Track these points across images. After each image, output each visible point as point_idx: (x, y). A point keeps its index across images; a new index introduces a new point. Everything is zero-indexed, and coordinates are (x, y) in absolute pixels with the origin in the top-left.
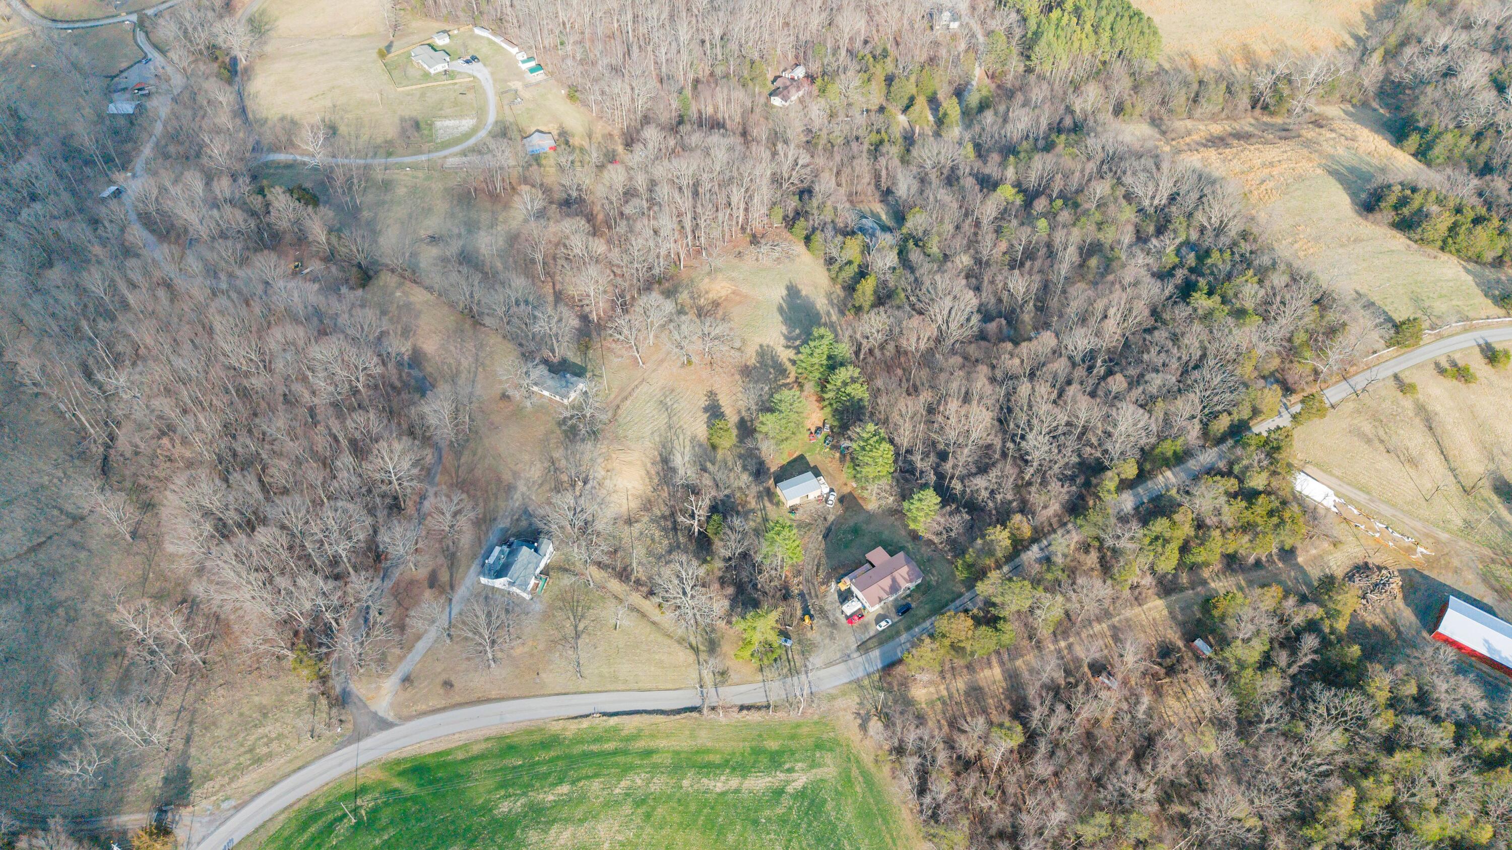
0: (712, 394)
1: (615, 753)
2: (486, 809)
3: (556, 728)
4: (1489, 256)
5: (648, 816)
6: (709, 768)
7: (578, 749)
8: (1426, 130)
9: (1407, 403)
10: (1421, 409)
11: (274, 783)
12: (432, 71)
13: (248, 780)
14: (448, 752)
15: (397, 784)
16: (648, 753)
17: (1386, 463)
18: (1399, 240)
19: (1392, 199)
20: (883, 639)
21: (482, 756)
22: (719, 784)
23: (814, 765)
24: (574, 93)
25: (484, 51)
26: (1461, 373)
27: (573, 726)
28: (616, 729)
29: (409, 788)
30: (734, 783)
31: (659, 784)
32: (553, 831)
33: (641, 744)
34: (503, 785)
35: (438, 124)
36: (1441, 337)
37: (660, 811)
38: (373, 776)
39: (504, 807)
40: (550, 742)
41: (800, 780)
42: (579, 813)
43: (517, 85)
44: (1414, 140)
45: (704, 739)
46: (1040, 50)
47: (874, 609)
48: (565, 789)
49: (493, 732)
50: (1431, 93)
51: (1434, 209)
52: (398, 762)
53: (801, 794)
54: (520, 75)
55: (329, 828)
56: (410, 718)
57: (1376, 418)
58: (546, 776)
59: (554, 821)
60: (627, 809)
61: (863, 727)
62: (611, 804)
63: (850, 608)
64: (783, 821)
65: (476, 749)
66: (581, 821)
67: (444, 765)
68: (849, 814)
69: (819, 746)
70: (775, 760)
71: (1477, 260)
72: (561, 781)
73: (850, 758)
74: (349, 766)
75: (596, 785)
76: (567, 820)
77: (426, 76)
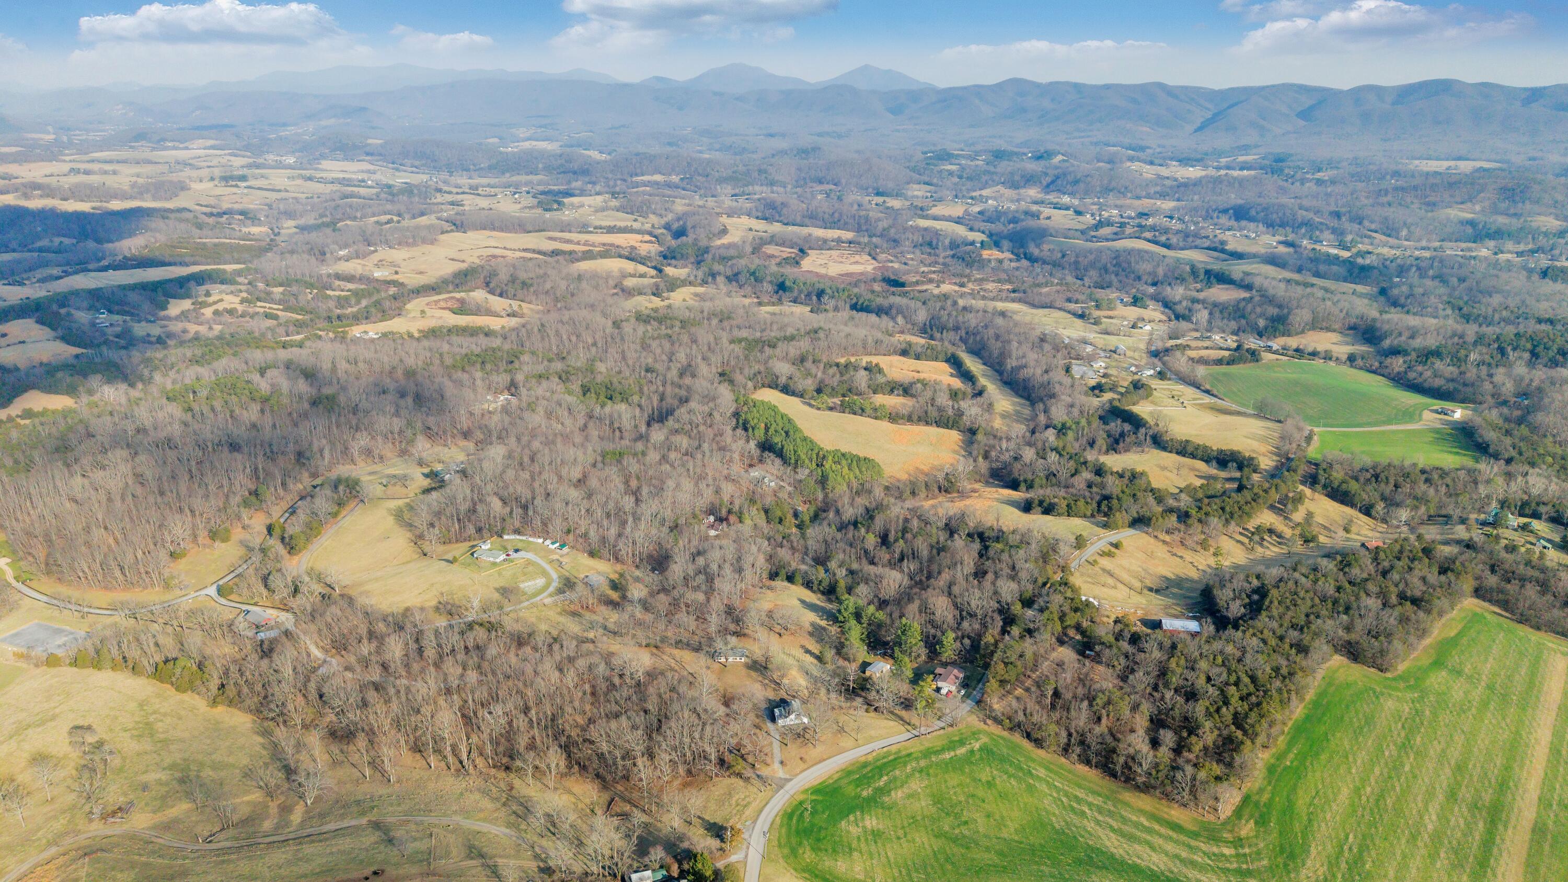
0: (803, 647)
1: (895, 759)
2: (858, 797)
3: (863, 759)
4: (1089, 513)
5: (928, 775)
6: (937, 752)
7: (879, 763)
8: (1025, 481)
9: (1097, 568)
10: (1104, 570)
11: (761, 811)
12: (498, 560)
13: (749, 812)
14: (824, 782)
15: (814, 797)
16: (909, 755)
17: (1105, 590)
18: (1048, 518)
19: (1037, 502)
20: (967, 696)
21: (840, 779)
22: (947, 756)
23: (977, 740)
24: (592, 554)
25: (519, 546)
26: (1110, 555)
27: (870, 758)
28: (889, 753)
29: (820, 798)
30: (952, 754)
31: (923, 763)
32: (893, 793)
33: (904, 753)
34: (858, 786)
35: (522, 586)
36: (1092, 544)
37: (931, 771)
38: (801, 797)
39: (865, 794)
40: (865, 765)
41: (977, 746)
42: (898, 784)
43: (555, 557)
44: (1023, 487)
45: (927, 745)
46: (830, 483)
47: (953, 688)
48: (885, 778)
49: (837, 769)
50: (1017, 466)
51: (1056, 500)
52: (807, 790)
53: (981, 749)
54: (552, 552)
55: (801, 815)
56: (797, 775)
57: (1089, 576)
58: (873, 777)
59: (889, 791)
60: (917, 775)
61: (985, 723)
62: (909, 776)
63: (944, 691)
64: (982, 759)
65: (836, 777)
66: (902, 786)
67: (827, 786)
68: (1005, 750)
69: (974, 734)
70: (962, 743)
71: (1085, 516)
72: (881, 776)
73: (989, 734)
74: (787, 796)
75: (897, 772)
76: (896, 788)
77: (494, 564)
